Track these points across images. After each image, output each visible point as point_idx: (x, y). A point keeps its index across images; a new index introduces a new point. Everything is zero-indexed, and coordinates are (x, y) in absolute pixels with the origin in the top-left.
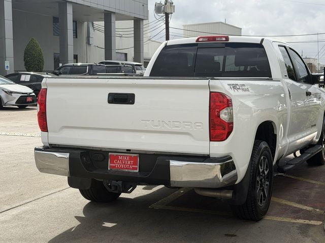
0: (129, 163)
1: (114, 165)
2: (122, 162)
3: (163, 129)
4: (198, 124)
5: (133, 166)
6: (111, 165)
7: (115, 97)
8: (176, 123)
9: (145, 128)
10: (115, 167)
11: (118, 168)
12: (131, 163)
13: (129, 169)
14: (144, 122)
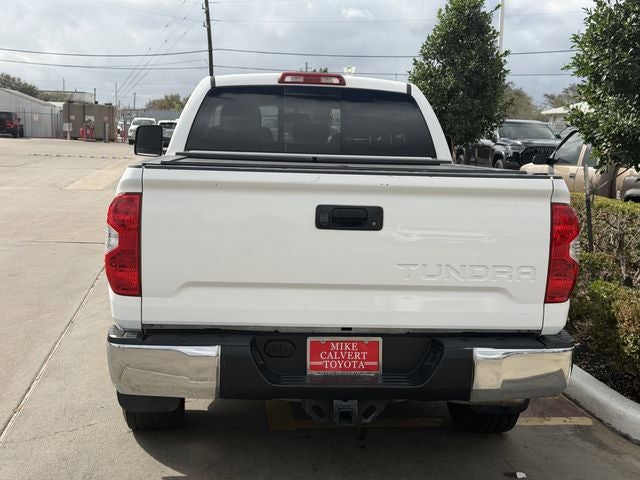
0: (357, 356)
1: (321, 363)
2: (339, 355)
3: (447, 282)
4: (524, 270)
5: (367, 363)
6: (314, 363)
7: (336, 215)
8: (477, 269)
9: (407, 282)
10: (321, 368)
11: (329, 368)
12: (361, 356)
13: (357, 369)
14: (402, 268)
